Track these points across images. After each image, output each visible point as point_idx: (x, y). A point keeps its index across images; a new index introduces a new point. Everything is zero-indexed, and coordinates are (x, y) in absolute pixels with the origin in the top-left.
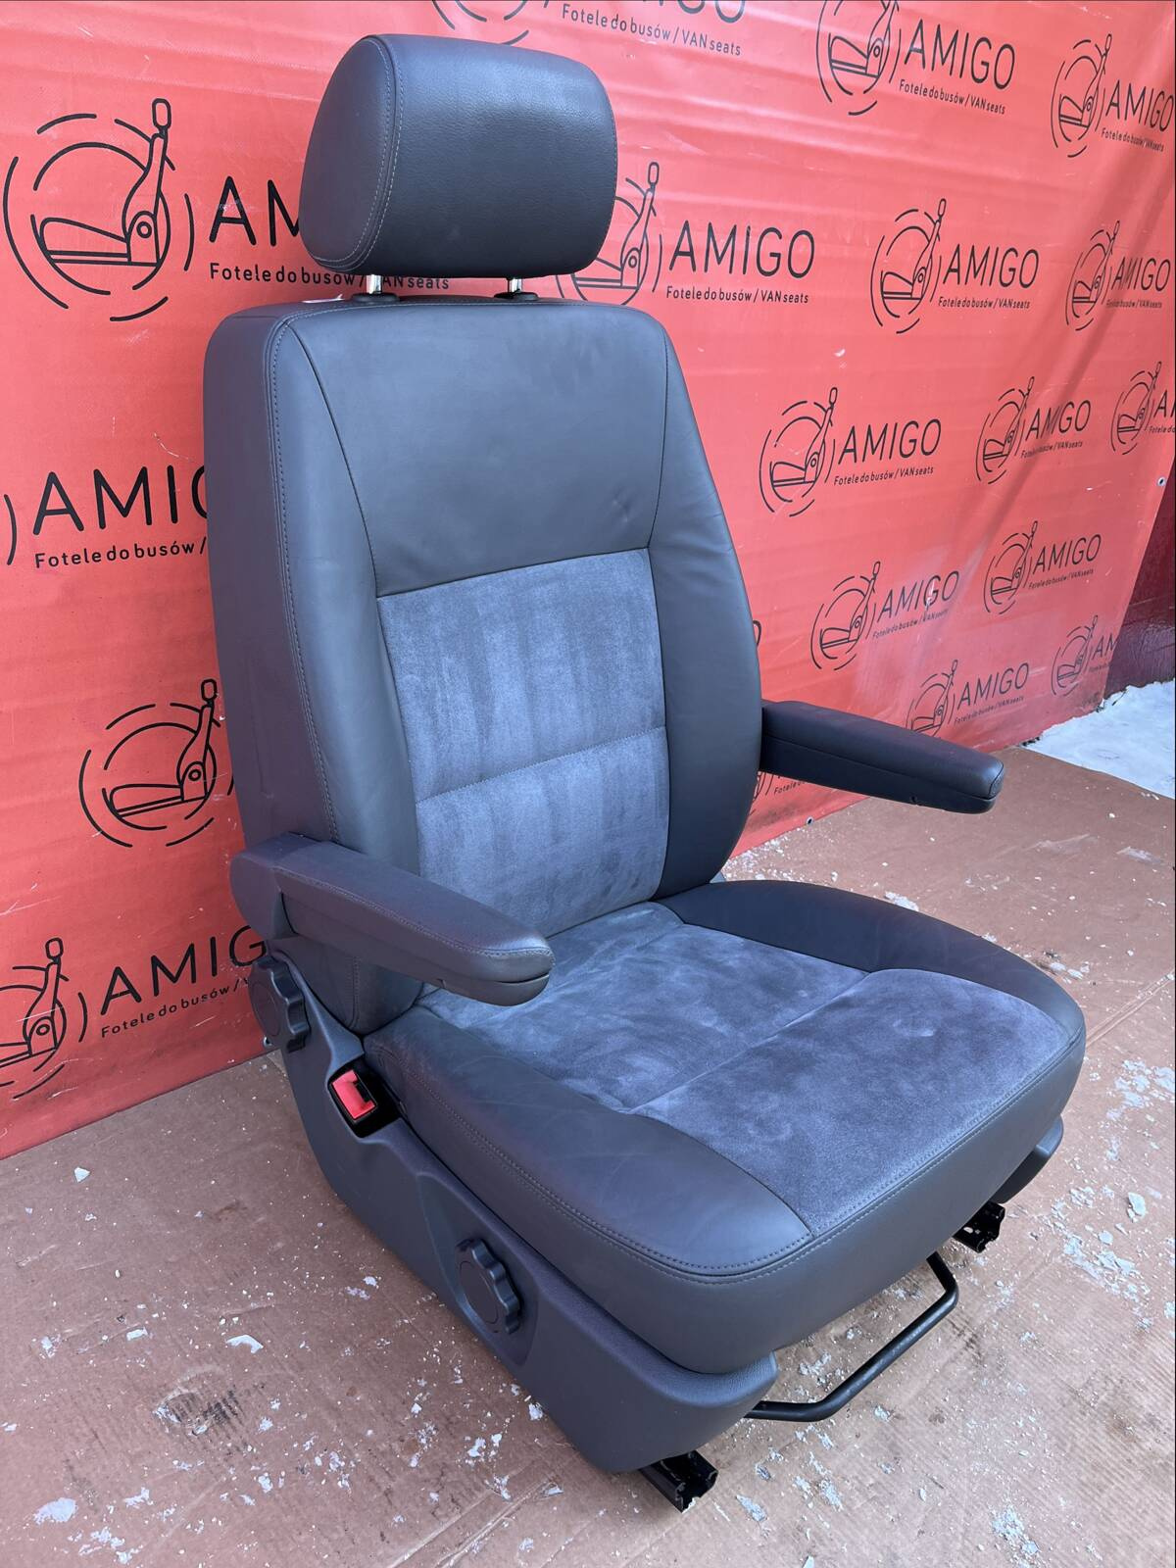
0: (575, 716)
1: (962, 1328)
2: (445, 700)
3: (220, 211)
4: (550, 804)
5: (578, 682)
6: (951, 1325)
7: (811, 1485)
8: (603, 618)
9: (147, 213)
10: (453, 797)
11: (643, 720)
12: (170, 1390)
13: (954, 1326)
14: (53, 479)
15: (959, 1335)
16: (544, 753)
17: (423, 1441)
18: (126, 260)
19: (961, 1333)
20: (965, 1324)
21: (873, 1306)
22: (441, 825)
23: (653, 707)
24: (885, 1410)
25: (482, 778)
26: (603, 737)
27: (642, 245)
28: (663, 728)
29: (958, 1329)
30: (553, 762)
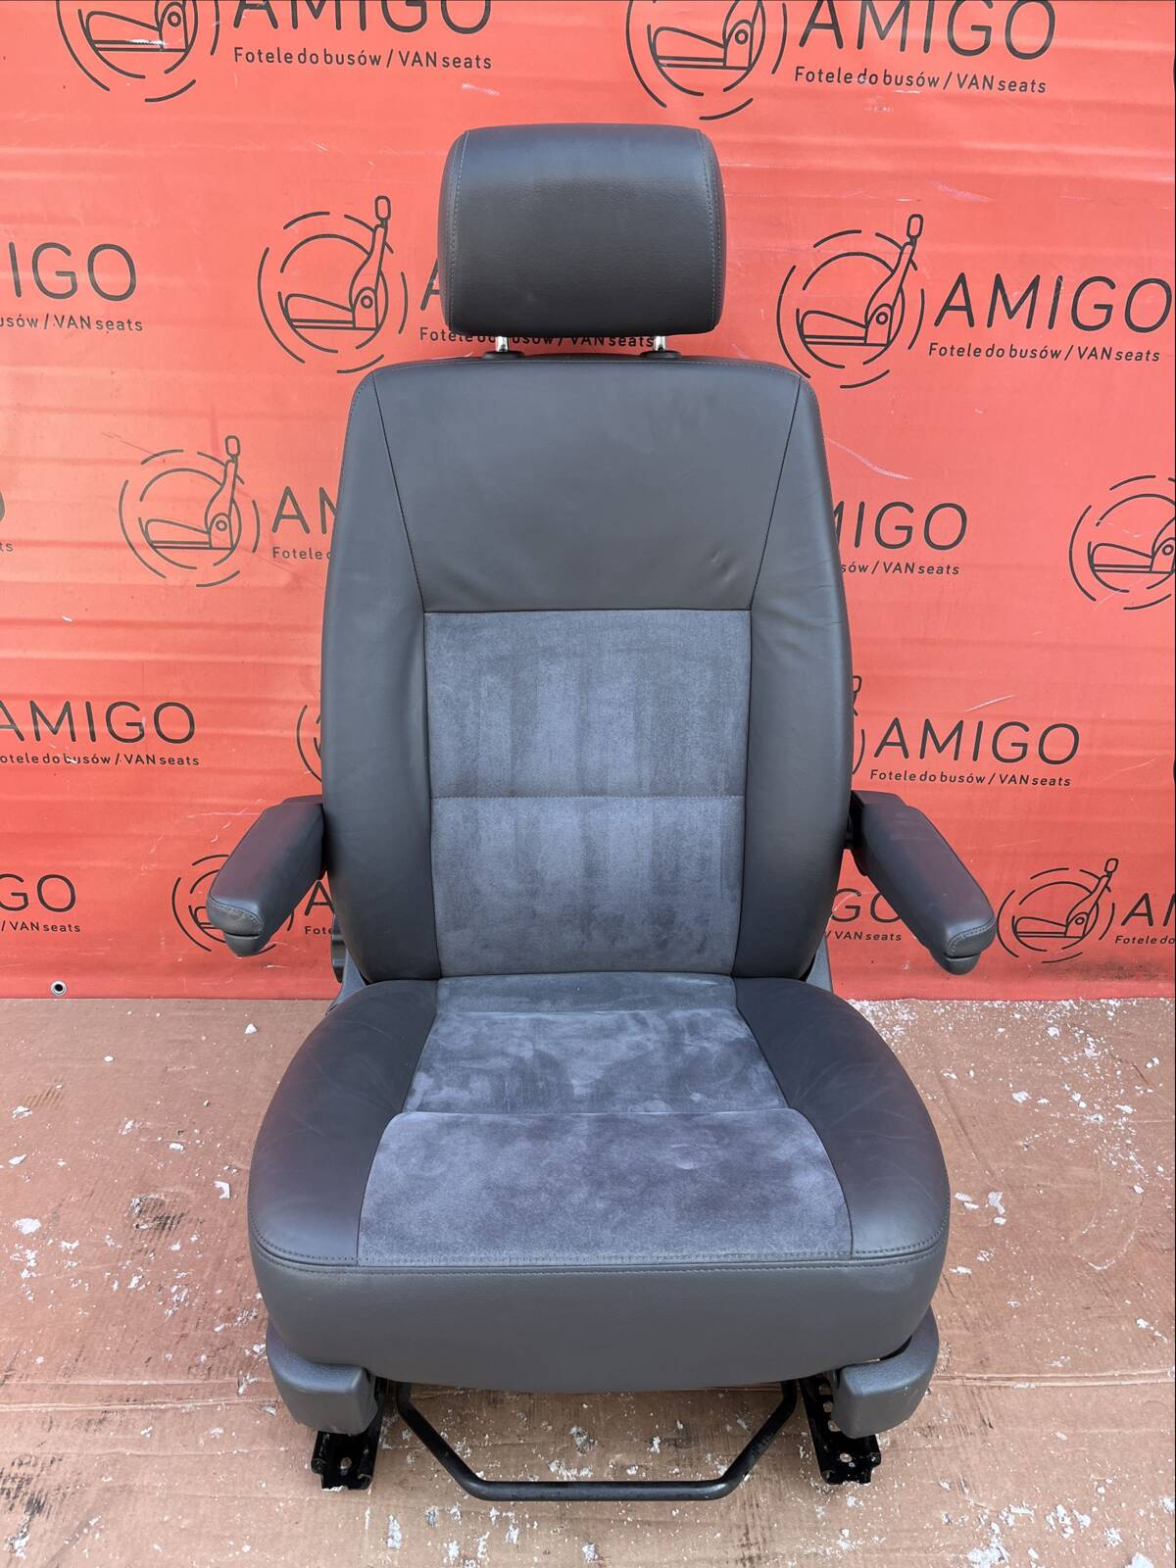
0: (629, 761)
1: (752, 1541)
2: (478, 714)
3: (431, 285)
4: (585, 838)
5: (638, 728)
6: (744, 1531)
7: (460, 1555)
8: (680, 671)
9: (370, 289)
10: (478, 804)
11: (714, 782)
12: (155, 1191)
13: (747, 1533)
14: (288, 492)
15: (743, 1545)
16: (590, 789)
17: (239, 1319)
18: (351, 326)
19: (748, 1545)
20: (760, 1540)
21: (681, 1463)
22: (458, 823)
23: (727, 772)
24: (596, 1551)
25: (513, 794)
26: (665, 788)
27: (895, 301)
28: (739, 798)
29: (748, 1539)
30: (600, 799)
